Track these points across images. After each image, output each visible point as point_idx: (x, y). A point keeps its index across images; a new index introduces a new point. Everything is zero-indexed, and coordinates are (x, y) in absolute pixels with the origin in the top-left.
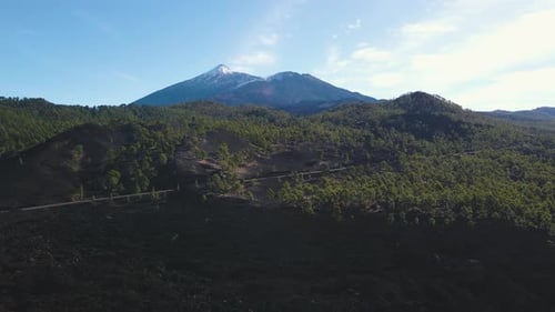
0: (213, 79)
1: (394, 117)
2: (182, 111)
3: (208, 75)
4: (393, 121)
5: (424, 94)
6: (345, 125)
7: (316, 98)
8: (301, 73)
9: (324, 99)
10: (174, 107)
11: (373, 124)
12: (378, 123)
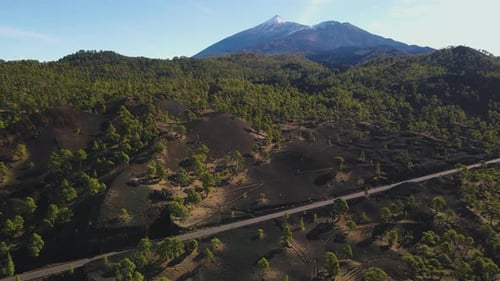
0: (270, 27)
1: (433, 79)
2: (226, 64)
3: (266, 24)
4: (432, 85)
5: (468, 48)
6: (378, 88)
7: (353, 44)
8: (342, 22)
9: (359, 45)
10: (219, 59)
11: (409, 88)
12: (415, 87)
